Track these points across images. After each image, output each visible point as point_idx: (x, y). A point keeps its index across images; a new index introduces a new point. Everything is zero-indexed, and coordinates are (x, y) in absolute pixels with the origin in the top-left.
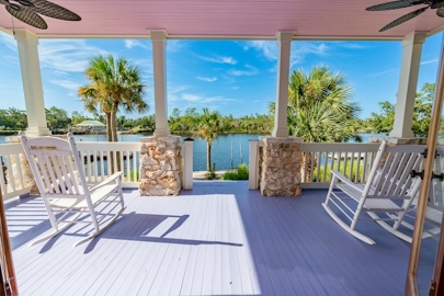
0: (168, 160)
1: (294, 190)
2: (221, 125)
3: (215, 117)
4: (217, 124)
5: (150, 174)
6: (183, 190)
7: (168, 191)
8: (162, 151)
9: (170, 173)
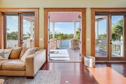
0: (55, 43)
1: (77, 48)
2: (64, 37)
3: (62, 34)
4: (63, 36)
5: (52, 45)
6: (57, 49)
7: (55, 49)
8: (54, 41)
9: (55, 45)
